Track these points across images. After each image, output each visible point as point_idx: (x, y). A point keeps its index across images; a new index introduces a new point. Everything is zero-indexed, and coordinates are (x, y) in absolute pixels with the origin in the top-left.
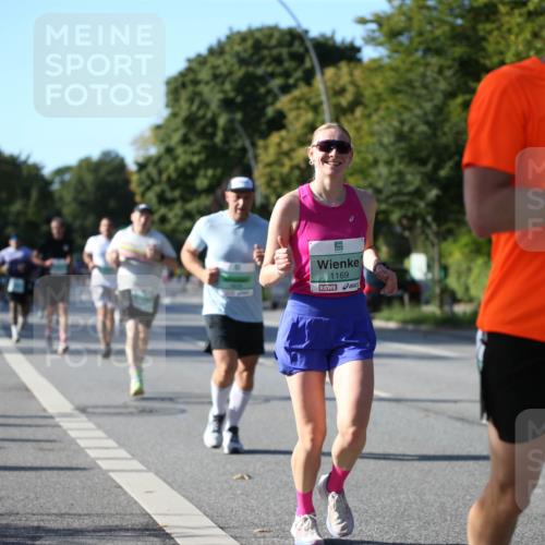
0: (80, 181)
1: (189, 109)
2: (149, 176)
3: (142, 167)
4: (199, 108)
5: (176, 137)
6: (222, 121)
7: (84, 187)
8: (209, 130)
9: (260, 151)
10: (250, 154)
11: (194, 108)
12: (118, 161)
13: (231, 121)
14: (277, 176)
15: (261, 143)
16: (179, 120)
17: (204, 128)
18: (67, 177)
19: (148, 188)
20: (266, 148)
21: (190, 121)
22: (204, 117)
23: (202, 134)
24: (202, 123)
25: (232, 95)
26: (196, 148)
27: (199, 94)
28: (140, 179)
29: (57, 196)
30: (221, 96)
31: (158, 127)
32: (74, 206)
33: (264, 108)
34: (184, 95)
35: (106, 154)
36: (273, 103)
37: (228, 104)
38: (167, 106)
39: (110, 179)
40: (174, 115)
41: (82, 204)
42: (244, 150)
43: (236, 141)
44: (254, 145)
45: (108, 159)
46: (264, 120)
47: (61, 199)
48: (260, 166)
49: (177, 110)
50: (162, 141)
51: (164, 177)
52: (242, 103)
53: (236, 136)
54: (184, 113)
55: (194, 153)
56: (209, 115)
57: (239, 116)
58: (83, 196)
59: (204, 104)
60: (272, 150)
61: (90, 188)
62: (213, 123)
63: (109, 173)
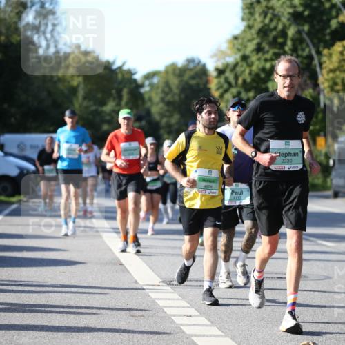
0: (167, 84)
1: (263, 22)
2: (227, 80)
3: (220, 72)
4: (271, 20)
5: (251, 46)
6: (291, 32)
7: (170, 89)
8: (280, 40)
9: (324, 59)
10: (316, 62)
11: (267, 21)
12: (200, 67)
13: (299, 32)
14: (339, 81)
15: (325, 52)
16: (254, 31)
17: (275, 38)
18: (155, 80)
19: (226, 91)
20: (330, 55)
21: (263, 32)
22: (275, 28)
23: (274, 43)
24: (274, 33)
25: (300, 9)
26: (268, 56)
27: (272, 8)
28: (219, 83)
29: (146, 97)
30: (291, 10)
31: (236, 38)
32: (161, 105)
33: (329, 20)
34: (258, 9)
35: (190, 61)
36: (337, 16)
37: (297, 17)
38: (243, 19)
39: (193, 82)
40: (250, 27)
41: (168, 104)
42: (310, 58)
43: (303, 50)
44: (319, 53)
45: (191, 66)
46: (328, 31)
47: (150, 99)
48: (324, 71)
49: (251, 23)
50: (239, 50)
51: (240, 81)
52: (309, 16)
53: (304, 46)
54: (258, 26)
55: (266, 60)
56: (280, 27)
57: (306, 28)
58: (169, 98)
59: (276, 17)
60: (335, 58)
61: (176, 91)
62: (284, 33)
63: (193, 78)
